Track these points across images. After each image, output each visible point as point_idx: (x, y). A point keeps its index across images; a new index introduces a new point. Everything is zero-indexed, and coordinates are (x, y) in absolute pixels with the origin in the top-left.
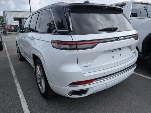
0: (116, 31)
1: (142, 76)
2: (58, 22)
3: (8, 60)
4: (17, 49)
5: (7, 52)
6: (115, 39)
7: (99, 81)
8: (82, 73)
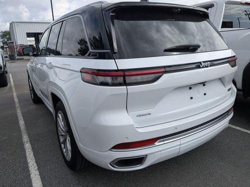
0: (197, 51)
1: (243, 130)
2: (94, 38)
3: (14, 102)
4: (29, 85)
5: (14, 89)
6: (194, 66)
7: (165, 142)
8: (135, 126)
